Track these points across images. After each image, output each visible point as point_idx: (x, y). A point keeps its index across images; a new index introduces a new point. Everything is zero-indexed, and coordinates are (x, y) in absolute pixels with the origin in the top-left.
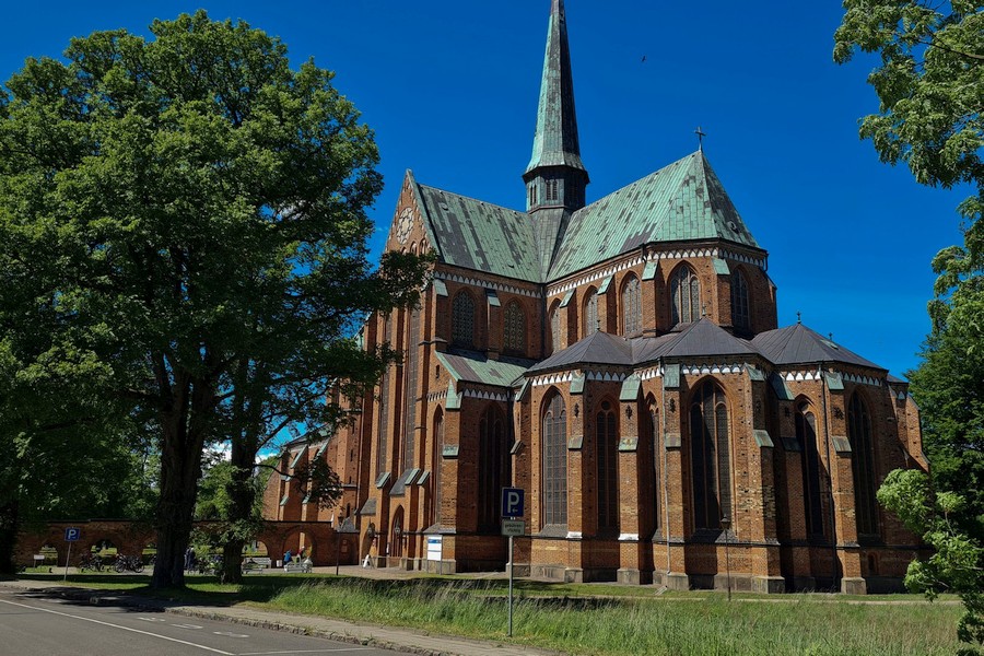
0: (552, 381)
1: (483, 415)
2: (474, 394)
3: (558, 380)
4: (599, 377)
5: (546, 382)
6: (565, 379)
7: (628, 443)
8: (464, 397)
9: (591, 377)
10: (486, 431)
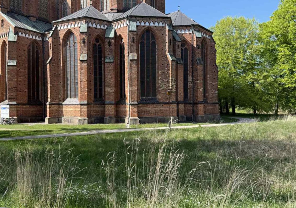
0: (69, 27)
1: (29, 46)
2: (24, 35)
3: (73, 26)
4: (94, 26)
5: (66, 27)
6: (76, 26)
7: (109, 58)
8: (18, 36)
9: (90, 25)
10: (31, 54)
